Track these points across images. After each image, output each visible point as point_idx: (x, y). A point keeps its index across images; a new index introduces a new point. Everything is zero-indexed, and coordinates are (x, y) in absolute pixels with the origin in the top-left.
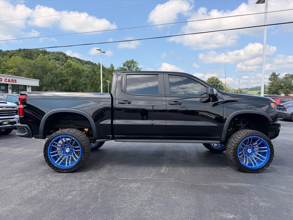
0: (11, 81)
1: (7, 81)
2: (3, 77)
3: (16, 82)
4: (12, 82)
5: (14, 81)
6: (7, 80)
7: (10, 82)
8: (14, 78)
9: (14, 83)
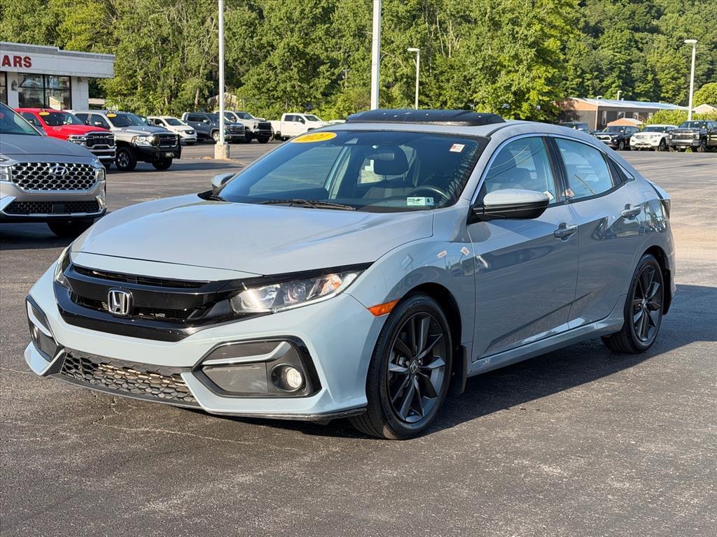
0: (12, 62)
3: (30, 63)
4: (15, 65)
5: (23, 62)
7: (10, 65)
8: (24, 51)
9: (24, 70)
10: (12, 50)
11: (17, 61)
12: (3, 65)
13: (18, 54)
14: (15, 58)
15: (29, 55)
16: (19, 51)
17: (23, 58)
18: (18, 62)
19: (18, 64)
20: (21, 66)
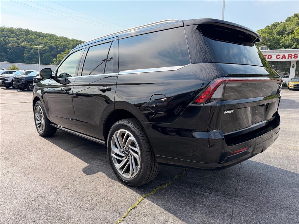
0: (287, 56)
1: (279, 58)
2: (273, 53)
4: (288, 58)
5: (293, 56)
6: (280, 56)
7: (285, 58)
8: (294, 52)
9: (293, 59)
10: (287, 52)
12: (282, 58)
14: (289, 55)
15: (296, 53)
16: (291, 52)
17: (293, 55)
18: (290, 57)
19: (290, 58)
20: (291, 58)
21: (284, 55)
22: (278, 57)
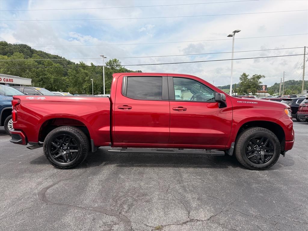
9: (11, 83)
10: (8, 77)
11: (10, 80)
12: (6, 81)
13: (10, 78)
14: (9, 79)
15: (13, 79)
21: (7, 79)
22: (5, 80)
